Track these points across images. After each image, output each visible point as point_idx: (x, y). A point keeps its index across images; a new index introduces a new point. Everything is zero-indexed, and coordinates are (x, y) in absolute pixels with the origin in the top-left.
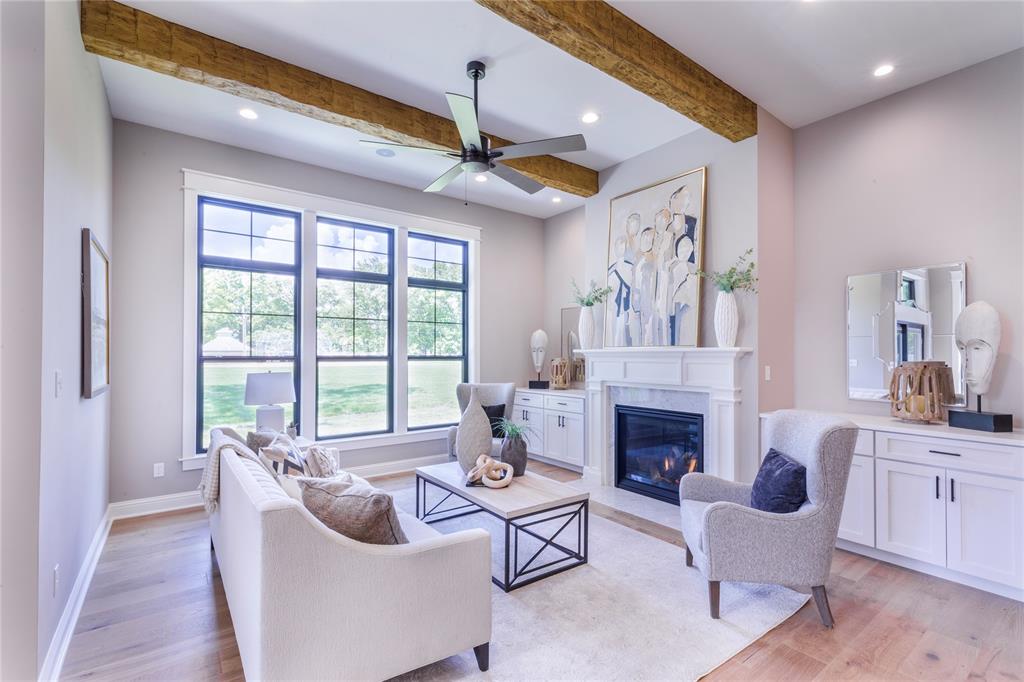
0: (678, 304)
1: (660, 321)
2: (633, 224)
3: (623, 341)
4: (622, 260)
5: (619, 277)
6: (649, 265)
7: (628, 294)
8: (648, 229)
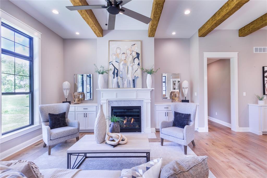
0: (135, 76)
1: (130, 81)
2: (118, 51)
3: (116, 86)
4: (115, 61)
5: (114, 66)
6: (125, 64)
7: (118, 72)
8: (124, 53)
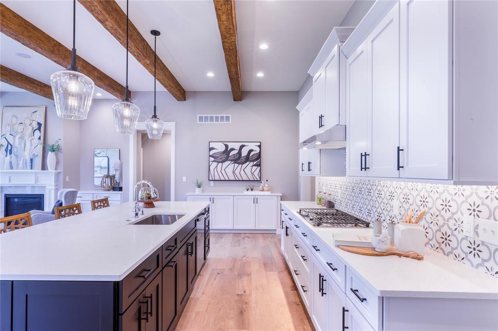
0: (34, 154)
3: (9, 167)
4: (9, 133)
5: (7, 140)
6: (22, 138)
7: (11, 148)
8: (21, 123)
